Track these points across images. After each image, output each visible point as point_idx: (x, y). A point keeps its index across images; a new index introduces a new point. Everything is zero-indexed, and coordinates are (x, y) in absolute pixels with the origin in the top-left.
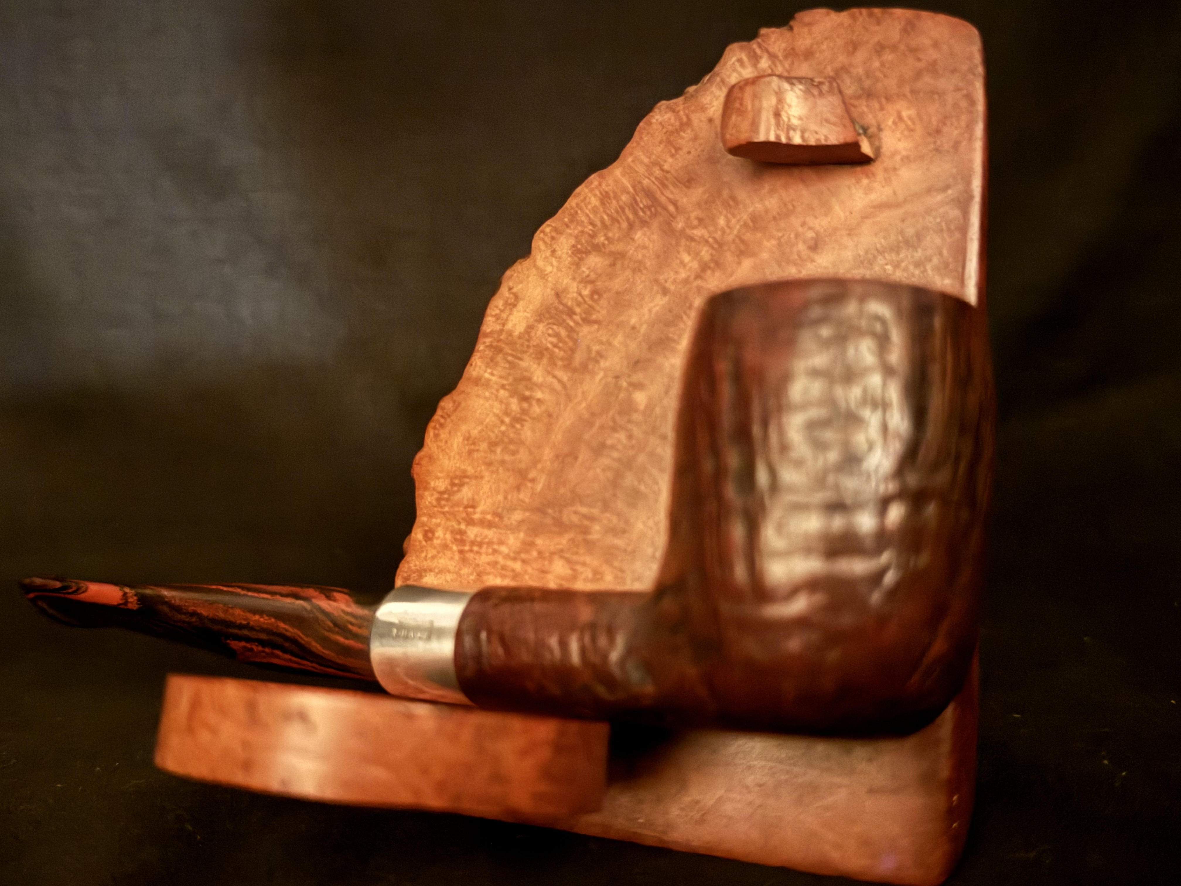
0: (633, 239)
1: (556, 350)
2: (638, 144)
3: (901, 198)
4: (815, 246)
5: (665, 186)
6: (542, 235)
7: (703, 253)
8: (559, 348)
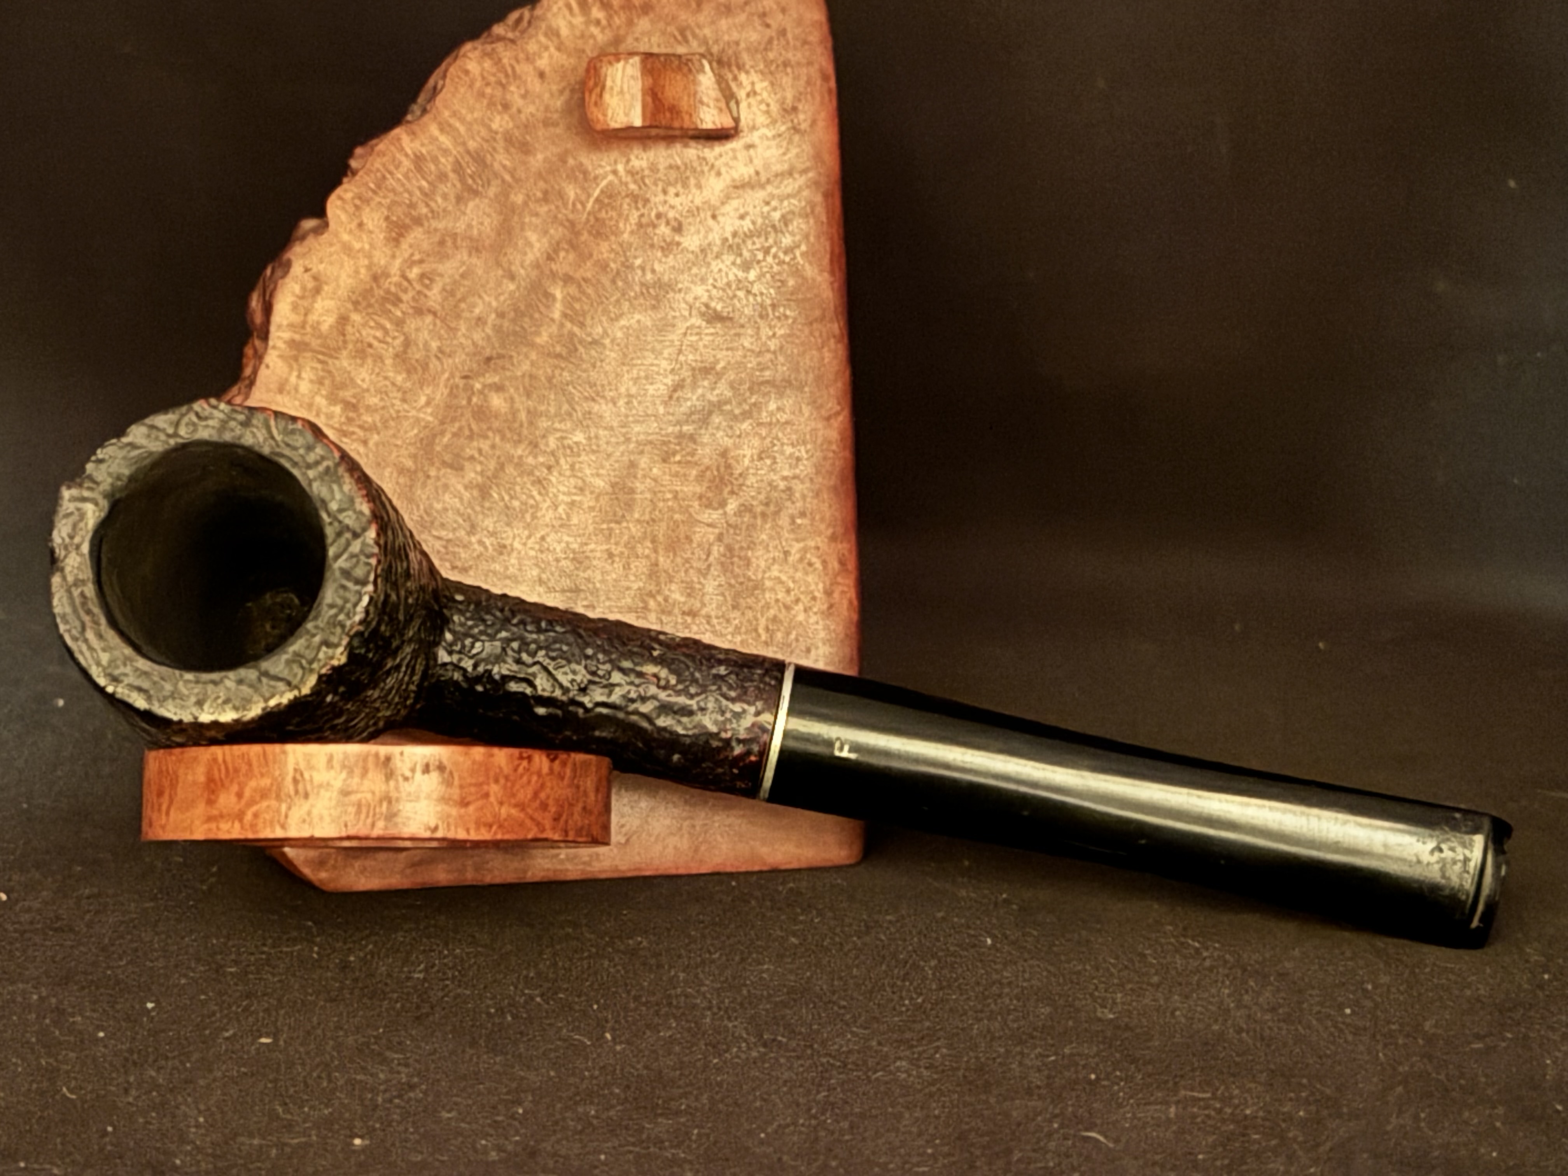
0: (464, 213)
1: (385, 346)
2: (454, 95)
3: (763, 179)
4: (678, 229)
5: (494, 149)
6: (339, 203)
7: (552, 231)
8: (387, 343)
